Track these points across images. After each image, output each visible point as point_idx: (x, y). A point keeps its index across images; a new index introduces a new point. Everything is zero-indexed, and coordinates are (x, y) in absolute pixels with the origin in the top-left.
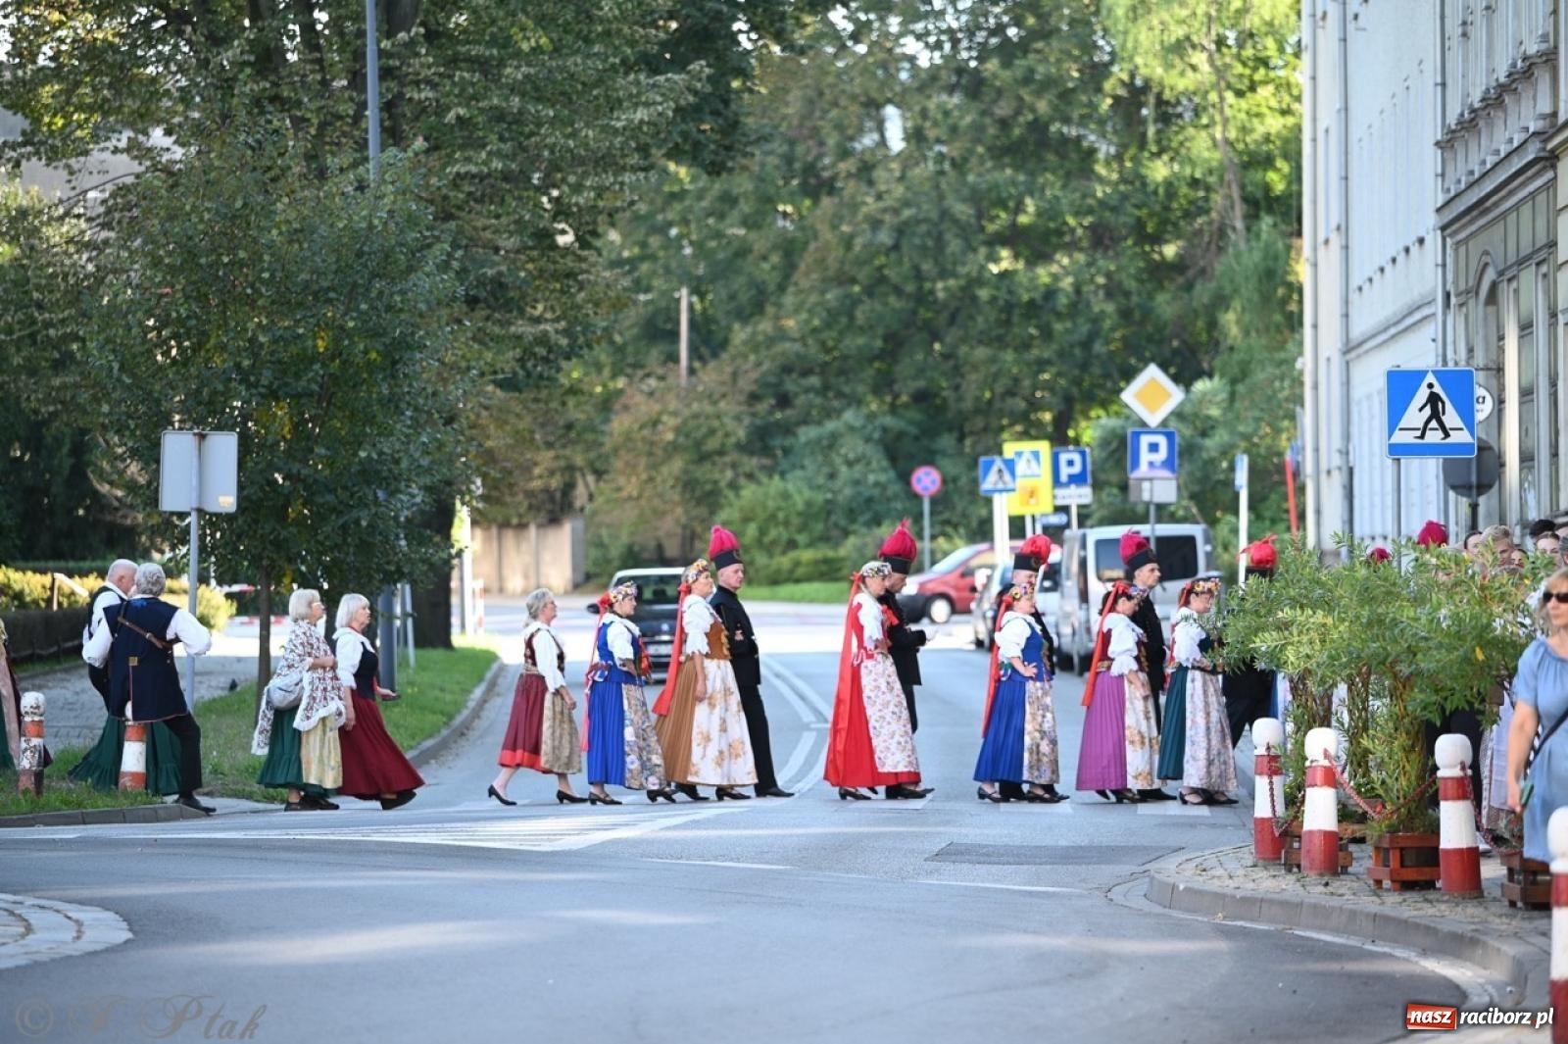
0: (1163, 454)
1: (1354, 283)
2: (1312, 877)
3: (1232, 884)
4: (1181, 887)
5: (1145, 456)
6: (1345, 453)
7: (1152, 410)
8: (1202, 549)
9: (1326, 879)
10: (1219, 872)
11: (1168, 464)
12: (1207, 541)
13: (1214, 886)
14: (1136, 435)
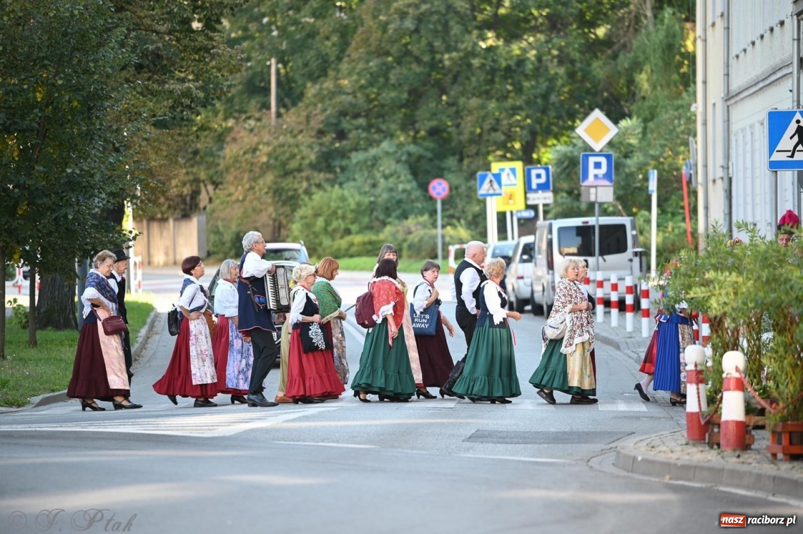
0: (604, 169)
1: (733, 53)
2: (728, 452)
3: (674, 456)
4: (640, 458)
5: (592, 171)
6: (726, 168)
7: (597, 140)
8: (630, 233)
9: (737, 453)
10: (664, 448)
11: (607, 176)
12: (634, 227)
13: (662, 457)
14: (586, 157)
